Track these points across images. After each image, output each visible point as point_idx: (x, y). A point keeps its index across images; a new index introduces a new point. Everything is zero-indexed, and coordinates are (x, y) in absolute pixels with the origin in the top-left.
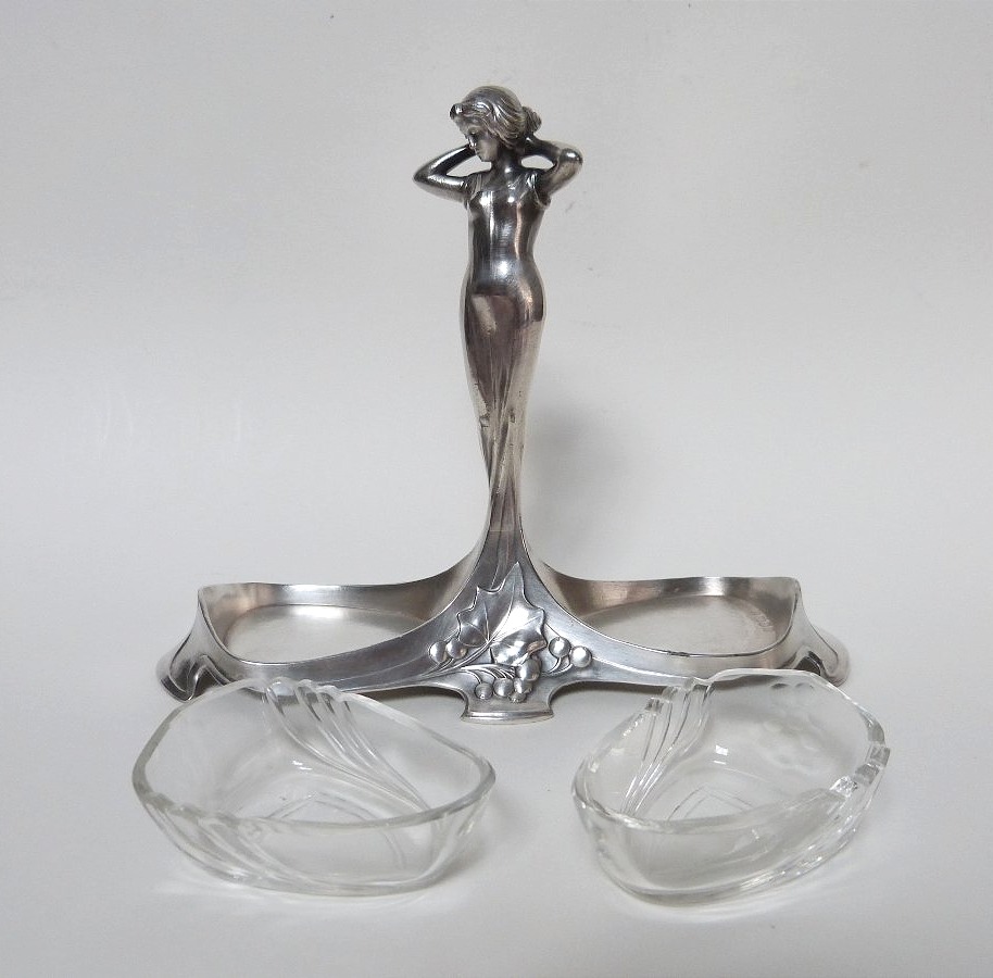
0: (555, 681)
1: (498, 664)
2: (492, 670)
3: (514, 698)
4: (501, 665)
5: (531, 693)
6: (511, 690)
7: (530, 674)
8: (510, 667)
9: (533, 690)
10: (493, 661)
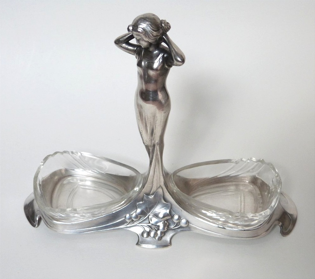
0: (173, 231)
1: (151, 224)
2: (149, 226)
3: (157, 238)
4: (152, 224)
5: (163, 236)
6: (156, 234)
7: (164, 228)
8: (156, 225)
9: (164, 234)
10: (149, 223)
